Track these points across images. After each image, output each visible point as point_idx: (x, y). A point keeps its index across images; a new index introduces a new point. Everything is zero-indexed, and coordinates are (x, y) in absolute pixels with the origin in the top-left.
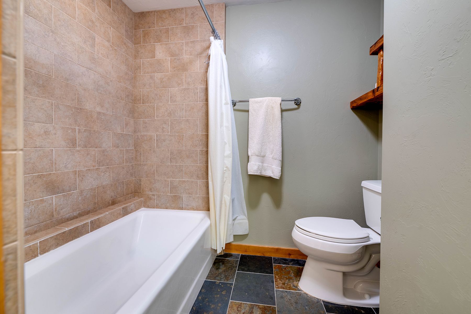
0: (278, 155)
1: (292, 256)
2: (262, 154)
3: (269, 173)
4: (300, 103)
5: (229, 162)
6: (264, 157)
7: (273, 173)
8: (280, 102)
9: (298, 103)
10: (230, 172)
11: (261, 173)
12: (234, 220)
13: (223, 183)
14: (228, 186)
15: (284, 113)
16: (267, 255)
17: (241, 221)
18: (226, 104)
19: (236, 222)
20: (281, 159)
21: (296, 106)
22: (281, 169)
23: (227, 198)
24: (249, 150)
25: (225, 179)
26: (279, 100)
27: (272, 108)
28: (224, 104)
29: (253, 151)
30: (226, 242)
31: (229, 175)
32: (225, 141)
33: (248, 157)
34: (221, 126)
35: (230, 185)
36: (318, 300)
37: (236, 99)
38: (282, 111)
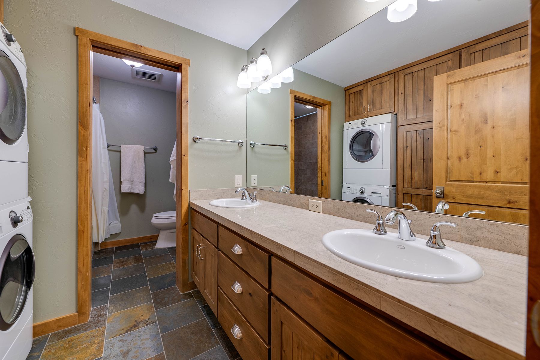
0: (143, 180)
1: (152, 239)
2: (132, 180)
3: (136, 191)
4: (157, 149)
5: (107, 186)
6: (132, 181)
7: (139, 191)
8: (143, 149)
9: (156, 149)
10: (108, 192)
11: (130, 191)
12: (110, 224)
13: (103, 198)
14: (107, 201)
15: (146, 155)
16: (136, 242)
17: (115, 225)
18: (104, 148)
19: (111, 226)
20: (144, 182)
21: (155, 151)
22: (144, 188)
23: (106, 209)
24: (121, 177)
25: (104, 197)
26: (142, 147)
27: (138, 152)
28: (102, 148)
29: (124, 178)
30: (105, 237)
31: (107, 194)
32: (104, 172)
33: (121, 182)
34: (101, 162)
35: (108, 200)
36: (165, 248)
37: (110, 144)
38: (145, 153)
